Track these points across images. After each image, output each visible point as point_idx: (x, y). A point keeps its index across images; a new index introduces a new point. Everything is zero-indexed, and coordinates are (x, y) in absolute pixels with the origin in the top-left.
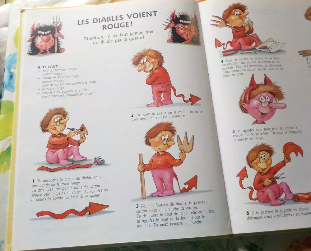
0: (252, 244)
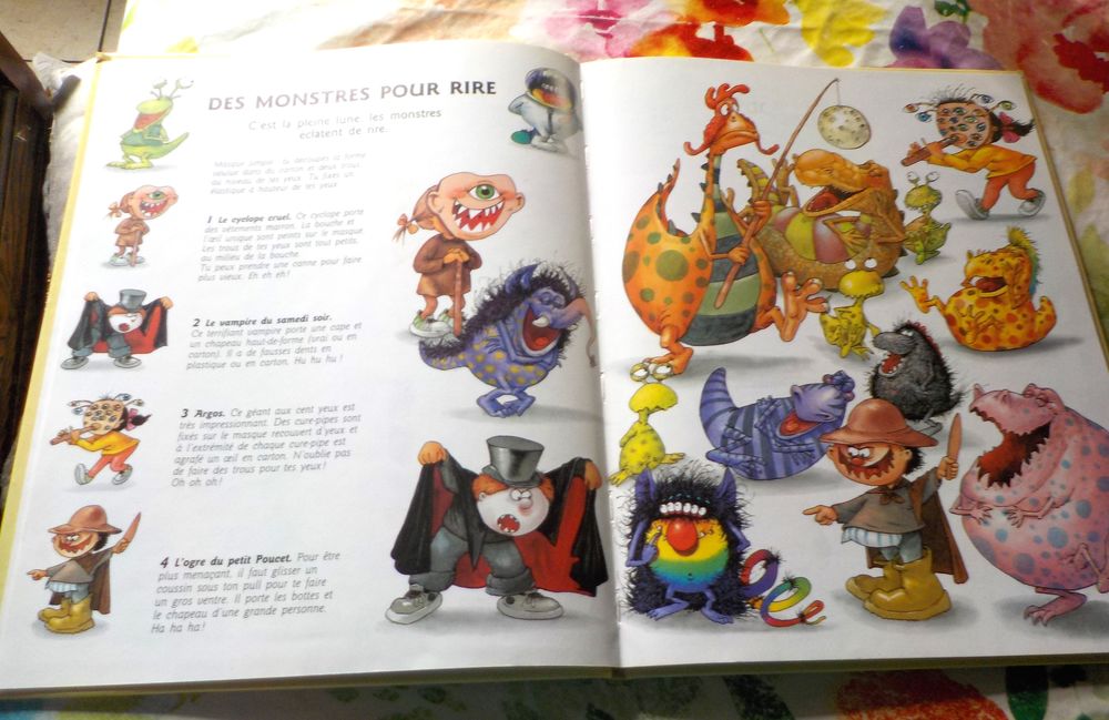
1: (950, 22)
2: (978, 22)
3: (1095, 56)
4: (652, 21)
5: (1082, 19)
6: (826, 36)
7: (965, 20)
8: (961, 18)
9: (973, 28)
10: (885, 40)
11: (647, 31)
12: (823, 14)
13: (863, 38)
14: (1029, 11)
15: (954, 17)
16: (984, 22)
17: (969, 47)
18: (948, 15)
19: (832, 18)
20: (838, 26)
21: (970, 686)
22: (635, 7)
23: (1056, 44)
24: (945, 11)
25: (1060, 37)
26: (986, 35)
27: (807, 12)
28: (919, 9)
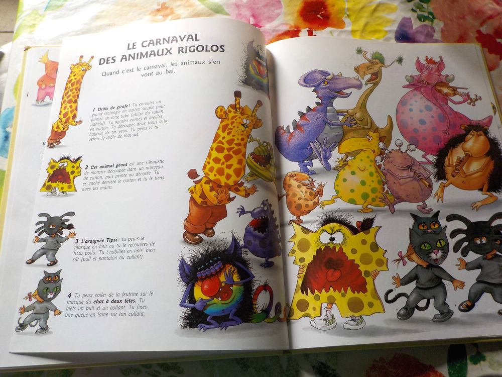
0: (322, 363)
1: (425, 25)
2: (438, 25)
3: (496, 41)
4: (277, 29)
5: (490, 22)
6: (363, 34)
7: (432, 24)
8: (430, 23)
9: (436, 28)
10: (393, 35)
11: (274, 34)
12: (362, 22)
13: (382, 35)
14: (464, 18)
15: (427, 23)
16: (441, 25)
17: (434, 38)
18: (424, 21)
19: (366, 25)
20: (369, 28)
21: (430, 365)
22: (268, 21)
23: (477, 35)
24: (422, 20)
25: (479, 32)
26: (442, 31)
27: (354, 22)
28: (410, 19)
